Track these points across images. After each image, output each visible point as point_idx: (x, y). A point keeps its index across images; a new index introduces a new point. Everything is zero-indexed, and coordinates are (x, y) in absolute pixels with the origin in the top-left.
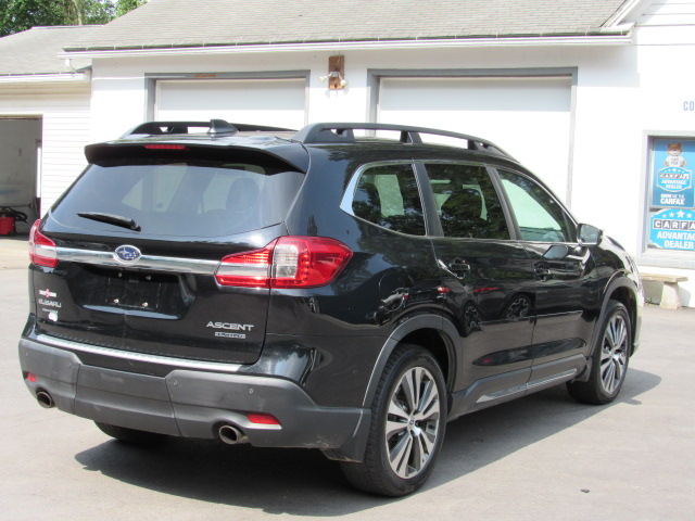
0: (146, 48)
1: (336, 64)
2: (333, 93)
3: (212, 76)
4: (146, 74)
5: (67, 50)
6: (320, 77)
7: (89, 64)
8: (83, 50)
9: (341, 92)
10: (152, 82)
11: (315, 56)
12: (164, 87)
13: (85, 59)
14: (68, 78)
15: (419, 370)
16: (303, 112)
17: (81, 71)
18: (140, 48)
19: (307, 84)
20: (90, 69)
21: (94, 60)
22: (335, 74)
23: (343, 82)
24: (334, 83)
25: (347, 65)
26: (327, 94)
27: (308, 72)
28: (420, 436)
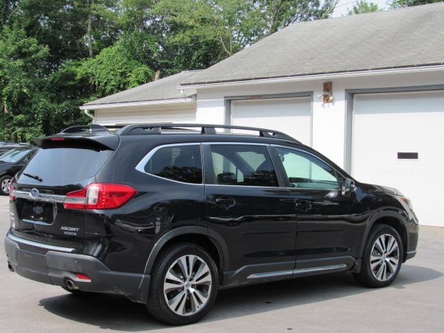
0: (222, 82)
1: (328, 87)
2: (326, 105)
3: (260, 97)
4: (225, 97)
5: (182, 85)
6: (318, 96)
7: (195, 93)
8: (190, 84)
9: (330, 104)
10: (229, 102)
11: (316, 82)
12: (236, 104)
13: (192, 90)
14: (183, 101)
15: (192, 258)
16: (309, 117)
17: (190, 97)
18: (219, 82)
19: (312, 100)
20: (195, 95)
21: (198, 90)
22: (327, 93)
23: (331, 98)
24: (326, 99)
25: (333, 88)
26: (323, 106)
27: (312, 92)
28: (194, 293)
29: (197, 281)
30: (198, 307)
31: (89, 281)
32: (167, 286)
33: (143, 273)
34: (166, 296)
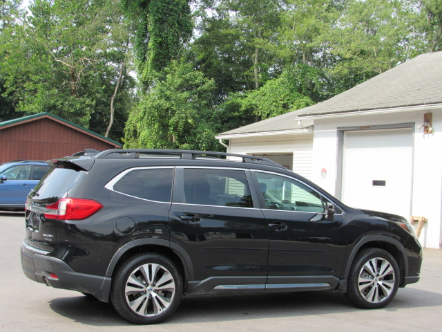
0: (334, 113)
1: (428, 118)
2: (426, 135)
3: (368, 128)
4: (338, 128)
5: (300, 116)
6: (419, 127)
7: (312, 124)
8: (306, 115)
9: (430, 135)
10: (341, 133)
11: (417, 112)
12: (349, 135)
13: (310, 121)
14: (300, 131)
15: (155, 266)
16: (411, 148)
17: (307, 128)
18: (330, 113)
19: (412, 132)
20: (313, 126)
21: (315, 121)
22: (426, 124)
23: (430, 129)
24: (426, 130)
25: (433, 119)
26: (424, 136)
27: (414, 123)
28: (156, 297)
29: (159, 286)
30: (160, 311)
31: (57, 279)
32: (128, 289)
33: (104, 276)
34: (127, 297)
